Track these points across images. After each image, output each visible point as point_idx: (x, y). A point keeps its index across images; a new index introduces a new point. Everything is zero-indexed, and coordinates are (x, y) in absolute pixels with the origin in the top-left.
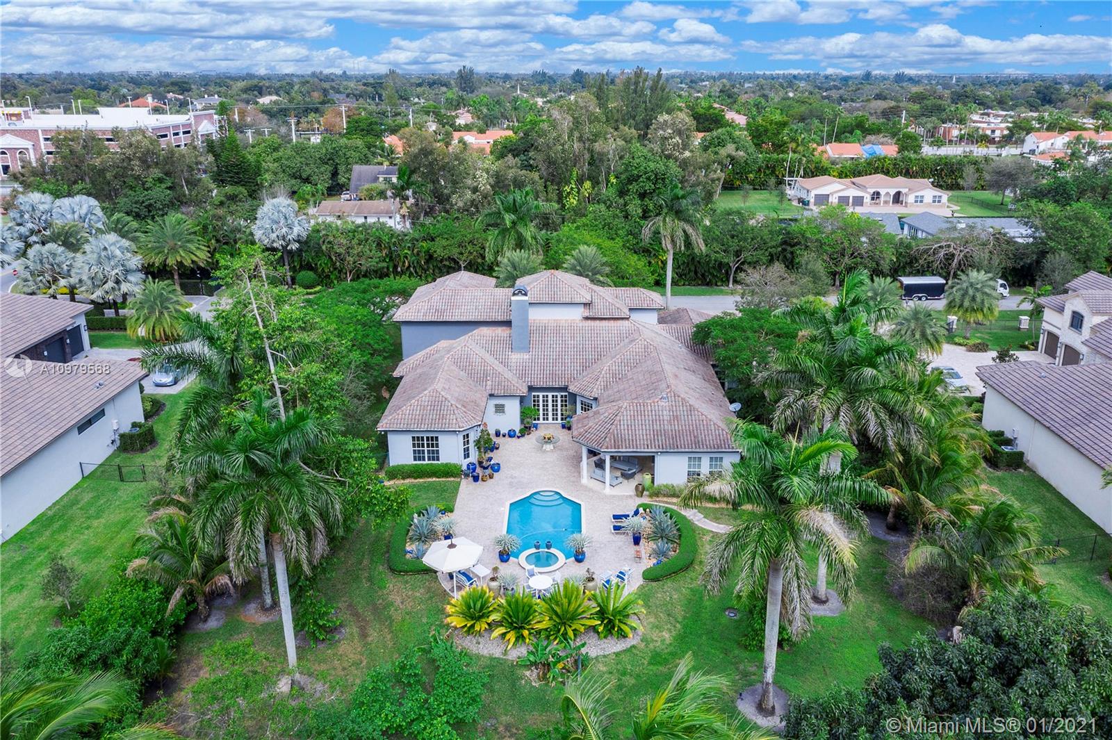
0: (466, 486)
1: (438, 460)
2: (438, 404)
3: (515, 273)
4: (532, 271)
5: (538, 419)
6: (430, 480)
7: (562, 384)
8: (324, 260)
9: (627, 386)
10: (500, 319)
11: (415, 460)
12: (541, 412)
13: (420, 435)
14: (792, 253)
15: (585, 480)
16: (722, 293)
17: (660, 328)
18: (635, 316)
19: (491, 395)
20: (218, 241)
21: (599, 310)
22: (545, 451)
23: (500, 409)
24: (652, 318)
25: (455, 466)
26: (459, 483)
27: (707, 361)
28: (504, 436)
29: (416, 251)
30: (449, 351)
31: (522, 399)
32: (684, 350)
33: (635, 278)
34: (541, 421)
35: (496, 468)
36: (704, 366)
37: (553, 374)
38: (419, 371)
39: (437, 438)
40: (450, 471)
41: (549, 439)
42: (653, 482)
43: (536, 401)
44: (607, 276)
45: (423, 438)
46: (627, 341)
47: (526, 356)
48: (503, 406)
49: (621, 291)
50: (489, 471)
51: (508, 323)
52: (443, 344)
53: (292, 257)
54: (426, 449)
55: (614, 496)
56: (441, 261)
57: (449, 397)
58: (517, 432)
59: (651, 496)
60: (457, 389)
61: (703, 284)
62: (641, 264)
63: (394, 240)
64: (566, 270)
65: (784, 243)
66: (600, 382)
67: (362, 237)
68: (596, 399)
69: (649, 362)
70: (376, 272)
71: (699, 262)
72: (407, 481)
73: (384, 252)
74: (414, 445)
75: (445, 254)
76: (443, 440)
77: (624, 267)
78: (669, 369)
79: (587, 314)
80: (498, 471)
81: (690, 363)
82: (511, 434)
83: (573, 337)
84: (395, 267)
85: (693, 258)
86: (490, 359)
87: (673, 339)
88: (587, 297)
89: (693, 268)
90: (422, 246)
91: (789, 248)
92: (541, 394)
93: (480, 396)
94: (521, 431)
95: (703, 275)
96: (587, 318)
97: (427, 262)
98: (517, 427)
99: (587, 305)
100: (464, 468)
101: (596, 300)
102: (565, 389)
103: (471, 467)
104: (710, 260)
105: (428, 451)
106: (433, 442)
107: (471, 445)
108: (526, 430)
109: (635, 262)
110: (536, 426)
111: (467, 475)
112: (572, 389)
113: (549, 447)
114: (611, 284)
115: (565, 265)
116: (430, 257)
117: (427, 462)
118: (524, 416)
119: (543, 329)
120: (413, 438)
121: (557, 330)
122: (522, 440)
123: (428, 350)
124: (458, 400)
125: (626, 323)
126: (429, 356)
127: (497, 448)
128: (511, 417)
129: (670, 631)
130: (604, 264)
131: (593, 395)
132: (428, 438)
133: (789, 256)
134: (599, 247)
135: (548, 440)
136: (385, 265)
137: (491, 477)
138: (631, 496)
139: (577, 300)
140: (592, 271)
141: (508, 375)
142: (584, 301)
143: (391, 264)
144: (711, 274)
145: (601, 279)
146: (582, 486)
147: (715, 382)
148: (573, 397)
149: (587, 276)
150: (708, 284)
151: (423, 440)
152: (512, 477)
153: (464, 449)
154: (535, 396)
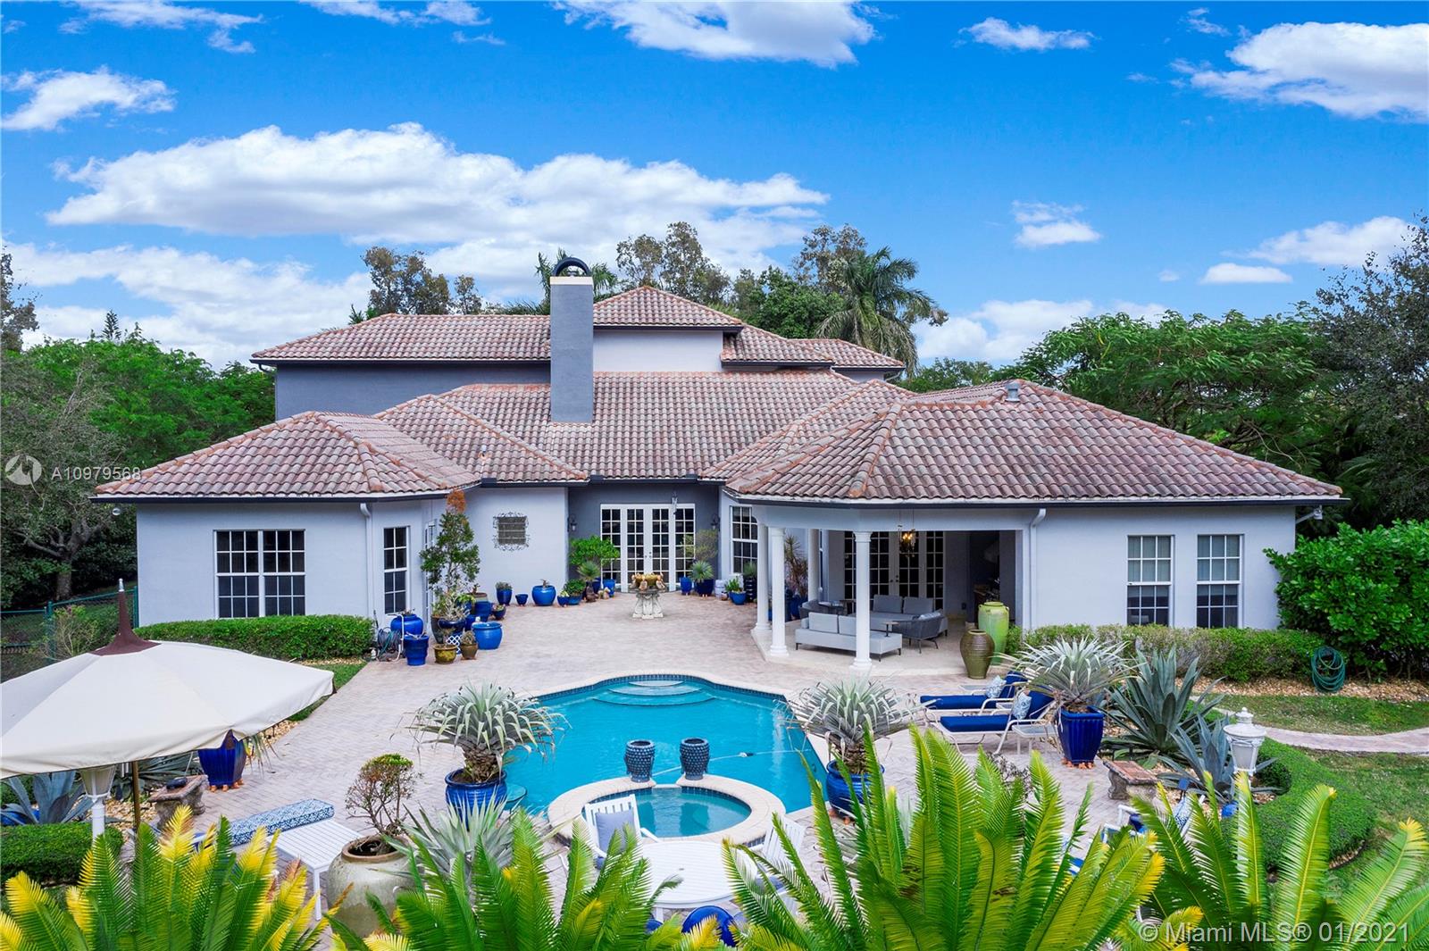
0: (380, 672)
1: (299, 609)
5: (617, 578)
7: (681, 473)
10: (521, 356)
11: (224, 610)
12: (624, 559)
13: (245, 524)
15: (779, 651)
19: (489, 483)
21: (761, 351)
22: (639, 620)
23: (512, 531)
28: (522, 599)
34: (625, 582)
37: (656, 456)
39: (299, 535)
45: (252, 536)
47: (585, 429)
48: (520, 522)
51: (539, 371)
54: (261, 574)
58: (559, 591)
74: (223, 563)
76: (319, 544)
79: (731, 355)
80: (493, 648)
82: (542, 597)
83: (701, 399)
92: (623, 507)
94: (568, 590)
96: (731, 366)
98: (559, 580)
99: (731, 339)
100: (385, 629)
105: (270, 582)
106: (287, 548)
107: (412, 570)
110: (610, 584)
111: (389, 648)
112: (711, 473)
113: (650, 612)
117: (261, 618)
118: (578, 557)
119: (628, 388)
120: (222, 536)
121: (662, 387)
122: (573, 610)
128: (544, 553)
132: (269, 536)
137: (469, 653)
138: (950, 678)
139: (709, 322)
142: (725, 323)
151: (252, 543)
153: (388, 577)
154: (606, 514)
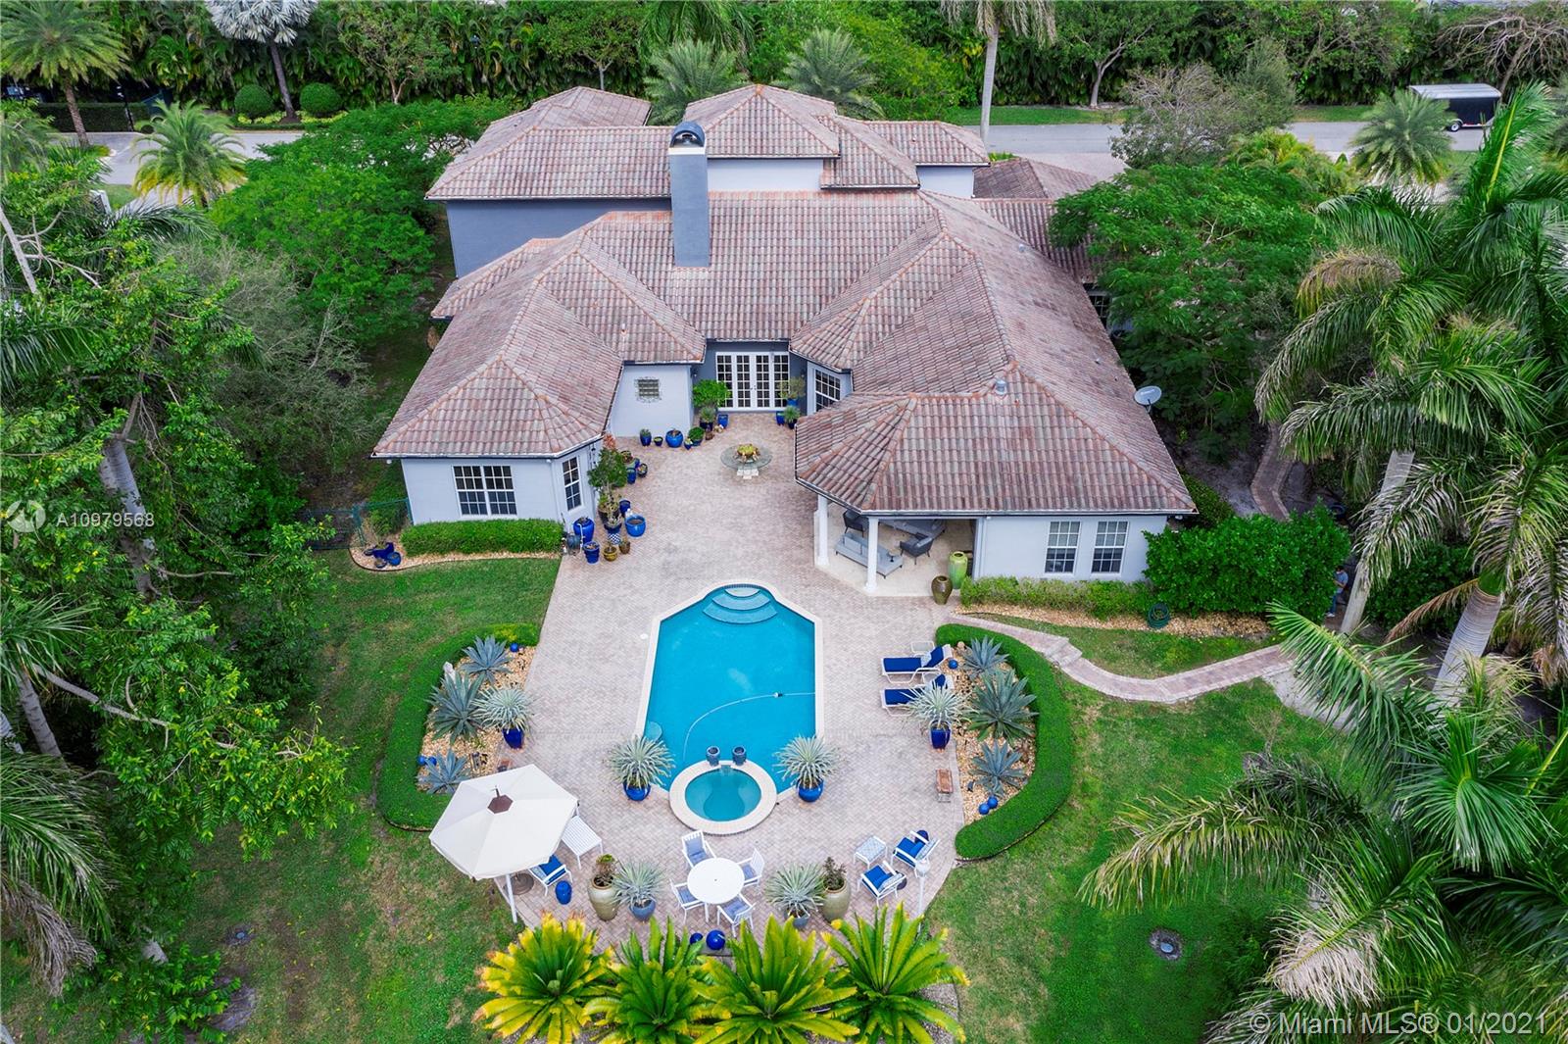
0: (571, 572)
1: (513, 511)
2: (507, 395)
3: (685, 89)
4: (719, 86)
5: (730, 404)
6: (496, 556)
7: (777, 336)
8: (347, 61)
9: (914, 347)
10: (648, 192)
11: (465, 510)
12: (735, 390)
13: (471, 464)
14: (1213, 39)
15: (823, 560)
16: (1077, 118)
17: (977, 207)
18: (931, 183)
19: (629, 364)
20: (151, 27)
21: (857, 171)
22: (741, 482)
23: (648, 388)
24: (961, 186)
25: (549, 524)
26: (556, 567)
27: (1075, 278)
28: (658, 444)
29: (513, 42)
30: (544, 264)
31: (695, 370)
32: (1029, 255)
33: (924, 96)
34: (736, 407)
35: (637, 527)
36: (1069, 288)
37: (758, 313)
38: (482, 308)
39: (507, 470)
40: (539, 538)
41: (749, 456)
42: (970, 572)
43: (724, 368)
44: (870, 91)
45: (477, 470)
46: (912, 239)
47: (703, 274)
48: (655, 383)
49: (898, 127)
50: (622, 536)
51: (663, 203)
52: (535, 246)
53: (289, 57)
54: (485, 490)
55: (885, 601)
56: (561, 62)
57: (532, 378)
58: (685, 434)
59: (964, 601)
60: (552, 356)
61: (1042, 102)
62: (934, 68)
63: (472, 22)
64: (788, 84)
65: (1200, 20)
66: (857, 336)
67: (413, 16)
68: (847, 372)
69: (961, 291)
70: (443, 84)
71: (1038, 59)
72: (450, 557)
73: (455, 46)
74: (459, 483)
75: (569, 48)
76: (521, 475)
77: (902, 72)
78: (1005, 309)
79: (829, 181)
80: (640, 533)
81: (1045, 287)
82: (673, 440)
83: (801, 232)
84: (477, 75)
85: (1027, 52)
86: (627, 282)
87: (1005, 230)
88: (830, 145)
89: (1026, 71)
90: (525, 34)
91: (1209, 31)
92: (734, 355)
93: (600, 370)
94: (692, 434)
95: (1044, 85)
96: (829, 190)
97: (535, 64)
98: (685, 424)
99: (831, 162)
100: (569, 529)
101: (849, 151)
102: (784, 344)
103: (585, 528)
104: (1062, 56)
105: (492, 495)
106: (500, 476)
107: (583, 480)
108: (704, 430)
109: (923, 64)
110: (724, 421)
111: (573, 547)
112: (798, 347)
113: (749, 473)
114: (878, 109)
115: (787, 71)
116: (540, 56)
117: (490, 516)
118: (698, 402)
119: (739, 214)
120: (458, 470)
121: (768, 214)
122: (695, 452)
123: (502, 260)
124: (552, 384)
125: (909, 199)
126: (505, 273)
127: (643, 476)
128: (673, 405)
129: (1023, 1008)
130: (865, 68)
131: (841, 362)
132: (488, 470)
133: (1208, 45)
134: (857, 33)
135: (748, 458)
136: (457, 70)
137: (625, 549)
138: (921, 600)
139: (810, 151)
140: (840, 83)
141: (664, 317)
142: (824, 153)
143: (469, 69)
144: (1061, 83)
145: (859, 99)
146: (817, 572)
147: (1096, 330)
148: (801, 364)
149: (830, 96)
150: (1052, 101)
151: (477, 474)
152: (671, 550)
153: (568, 490)
154: (720, 359)
